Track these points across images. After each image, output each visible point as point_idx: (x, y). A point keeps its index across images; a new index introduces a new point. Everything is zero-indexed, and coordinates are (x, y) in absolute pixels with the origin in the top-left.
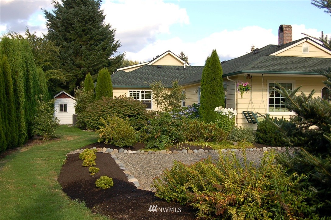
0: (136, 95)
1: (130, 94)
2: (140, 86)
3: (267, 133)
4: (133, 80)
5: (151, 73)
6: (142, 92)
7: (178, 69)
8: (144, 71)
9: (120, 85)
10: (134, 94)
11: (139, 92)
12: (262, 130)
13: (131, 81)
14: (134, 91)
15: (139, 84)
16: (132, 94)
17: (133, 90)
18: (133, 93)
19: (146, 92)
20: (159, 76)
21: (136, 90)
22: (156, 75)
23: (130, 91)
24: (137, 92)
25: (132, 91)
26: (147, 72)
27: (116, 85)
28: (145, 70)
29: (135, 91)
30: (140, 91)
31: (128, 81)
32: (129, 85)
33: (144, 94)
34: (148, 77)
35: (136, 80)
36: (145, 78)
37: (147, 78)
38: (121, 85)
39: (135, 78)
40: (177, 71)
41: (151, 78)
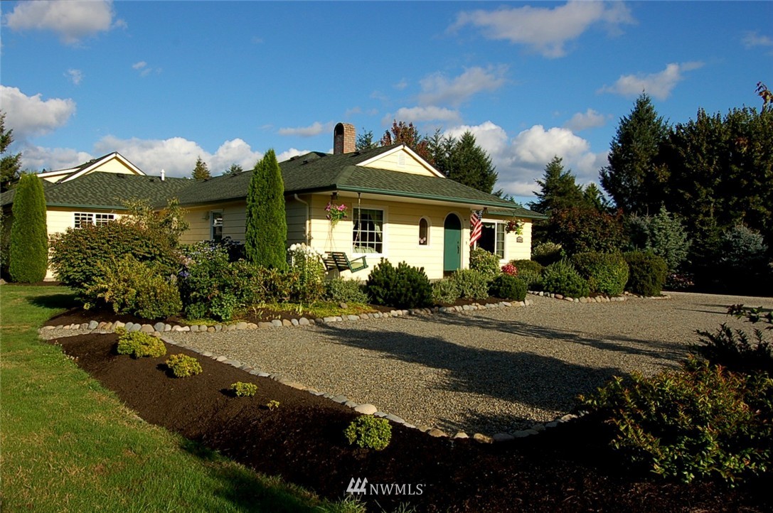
0: (87, 221)
1: (76, 218)
2: (94, 206)
3: (391, 288)
4: (80, 195)
5: (109, 184)
6: (98, 216)
7: (152, 181)
8: (96, 180)
9: (58, 204)
10: (83, 219)
11: (92, 215)
12: (382, 282)
13: (76, 196)
14: (82, 215)
15: (93, 201)
16: (78, 218)
17: (81, 213)
18: (80, 217)
19: (105, 217)
20: (124, 191)
21: (87, 213)
22: (118, 188)
23: (76, 214)
24: (89, 215)
25: (79, 215)
26: (101, 182)
27: (51, 203)
28: (98, 179)
29: (85, 215)
30: (95, 214)
31: (71, 196)
32: (74, 203)
33: (101, 219)
34: (106, 191)
35: (85, 195)
36: (100, 192)
37: (103, 192)
38: (61, 202)
39: (83, 192)
40: (151, 184)
41: (111, 193)
